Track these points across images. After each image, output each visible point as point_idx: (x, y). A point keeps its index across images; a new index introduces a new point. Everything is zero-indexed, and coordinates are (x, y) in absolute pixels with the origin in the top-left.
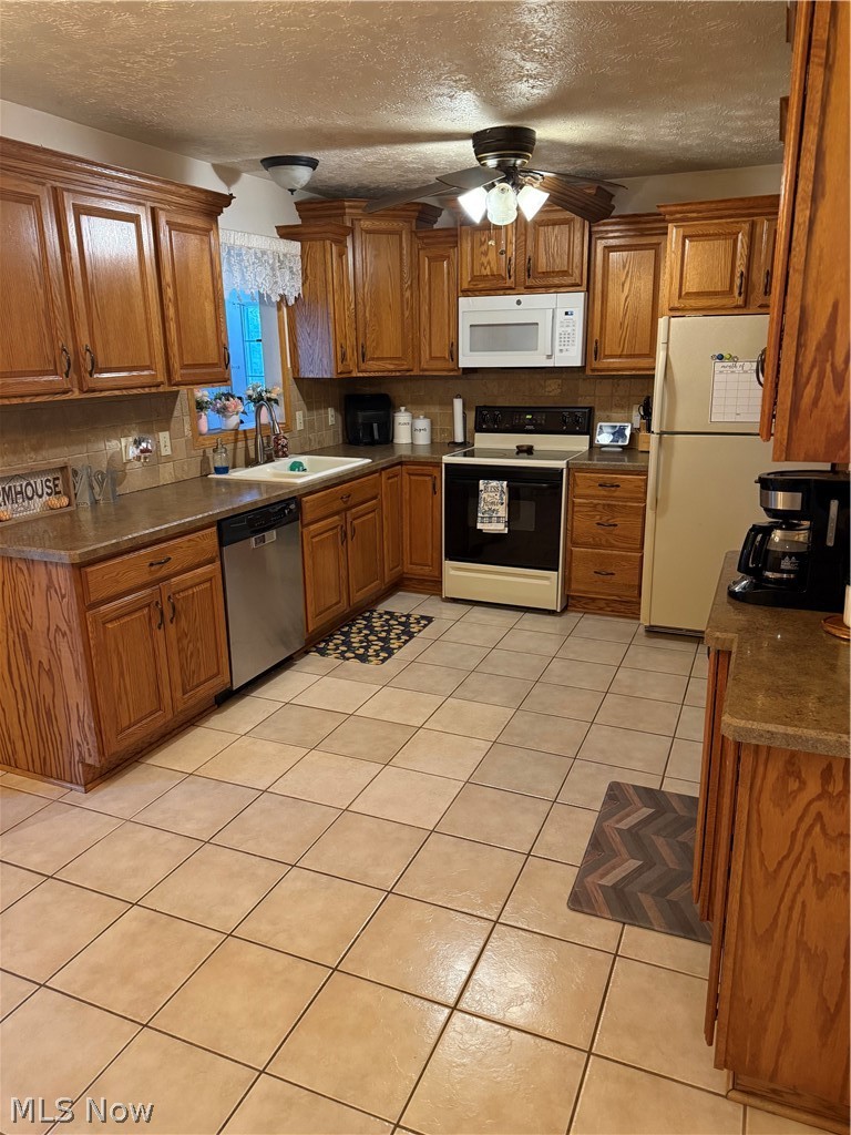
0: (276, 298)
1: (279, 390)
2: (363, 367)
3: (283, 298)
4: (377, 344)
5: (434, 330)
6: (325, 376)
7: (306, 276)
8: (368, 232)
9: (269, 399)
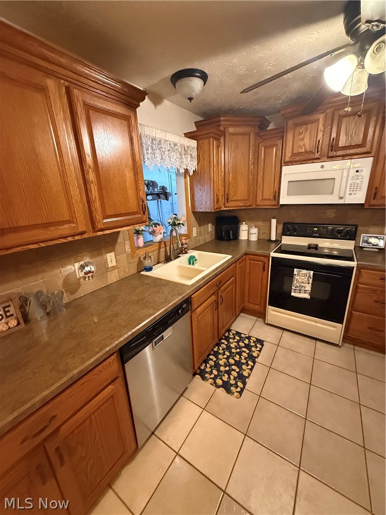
0: (182, 171)
1: (184, 218)
2: (227, 205)
3: (186, 171)
4: (235, 193)
5: (265, 185)
6: (208, 211)
7: (200, 159)
8: (233, 134)
9: (179, 224)
